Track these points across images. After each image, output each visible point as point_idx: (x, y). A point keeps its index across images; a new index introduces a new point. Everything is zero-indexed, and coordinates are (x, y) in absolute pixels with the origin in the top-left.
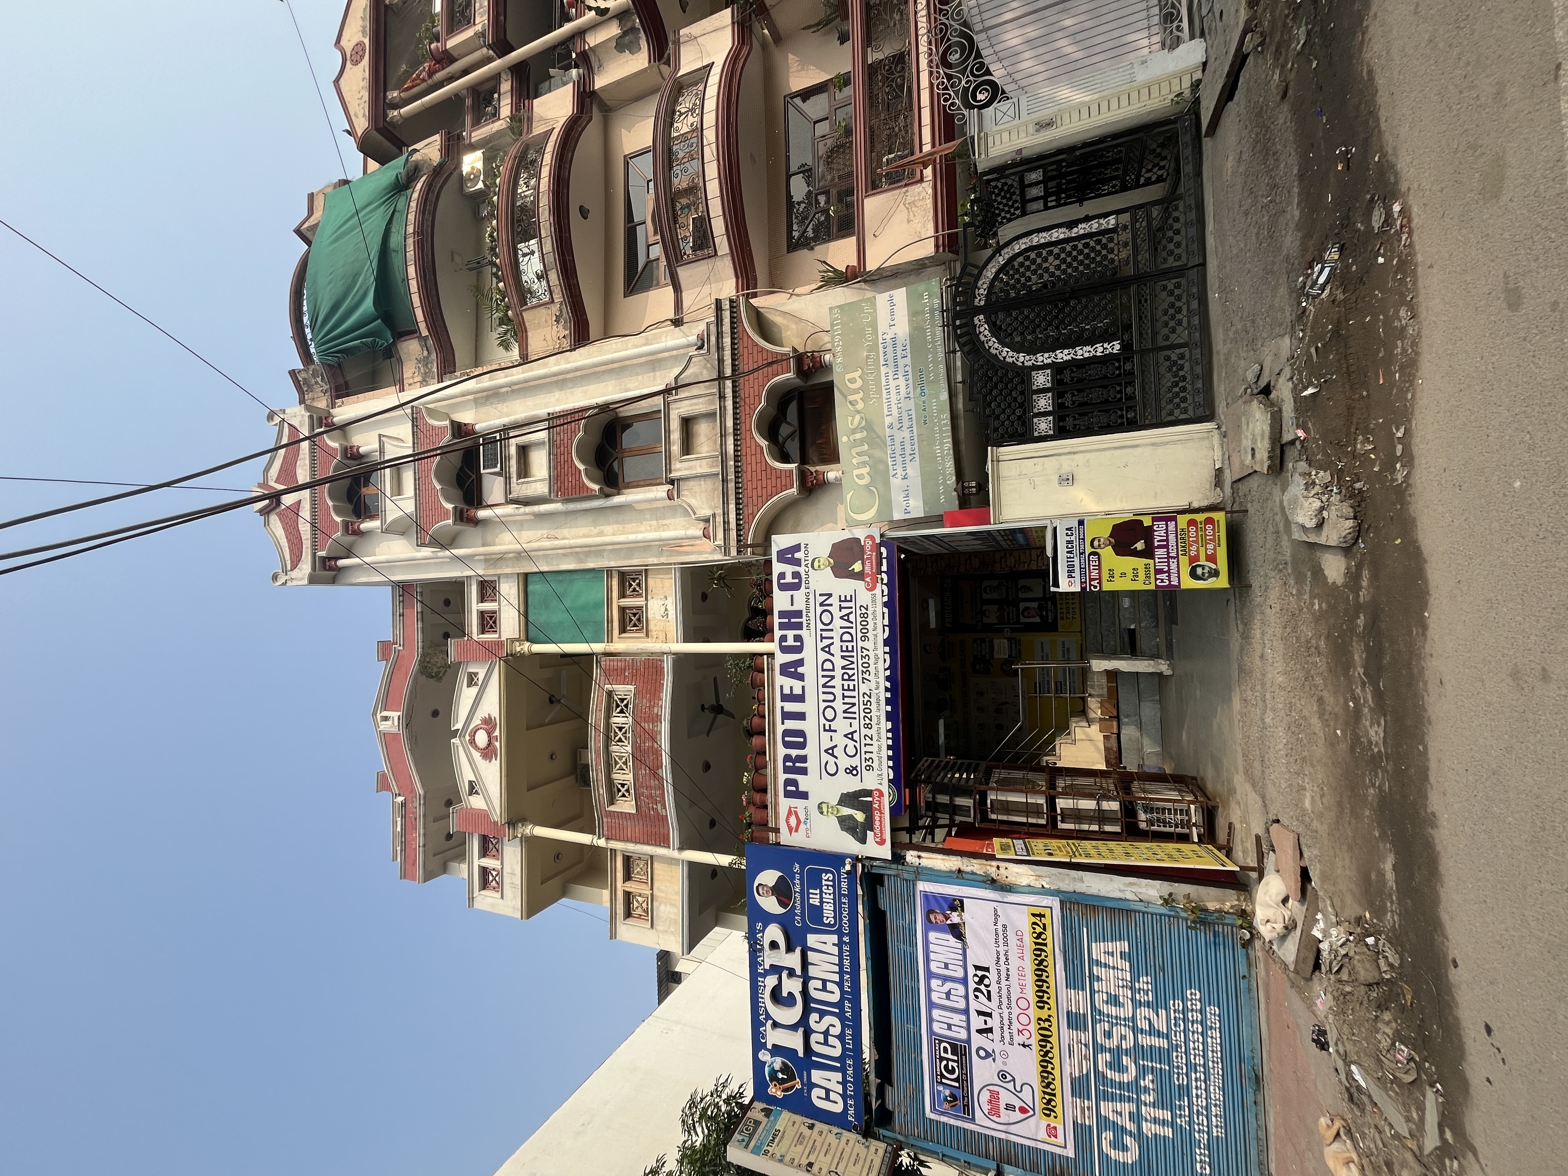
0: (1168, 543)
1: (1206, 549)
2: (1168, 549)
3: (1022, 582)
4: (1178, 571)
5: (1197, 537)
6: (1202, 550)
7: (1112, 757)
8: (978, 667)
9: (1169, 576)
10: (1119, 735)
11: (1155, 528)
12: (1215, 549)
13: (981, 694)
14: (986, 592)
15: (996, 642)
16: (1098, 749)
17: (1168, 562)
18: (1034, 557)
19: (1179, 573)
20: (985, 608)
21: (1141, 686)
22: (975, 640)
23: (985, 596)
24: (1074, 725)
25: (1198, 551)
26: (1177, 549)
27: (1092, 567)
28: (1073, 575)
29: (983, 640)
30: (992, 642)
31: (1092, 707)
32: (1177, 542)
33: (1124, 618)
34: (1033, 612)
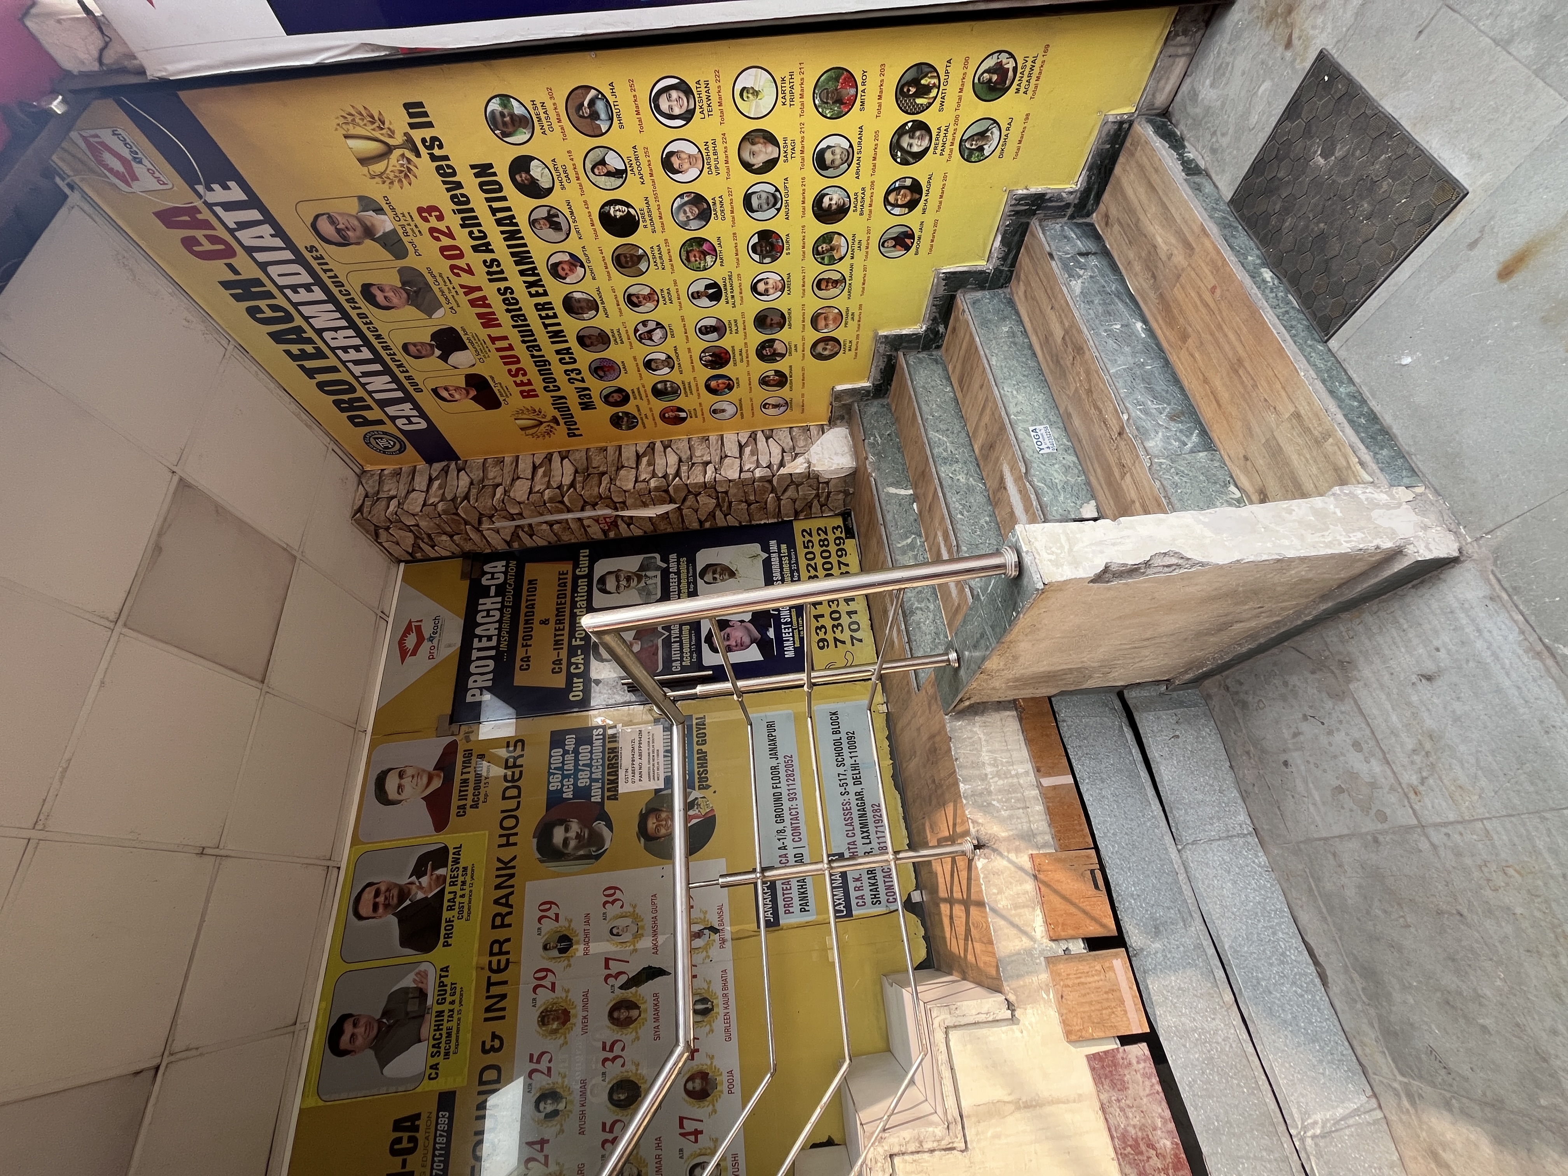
8: (559, 834)
10: (1152, 1038)
33: (1052, 486)
34: (738, 634)
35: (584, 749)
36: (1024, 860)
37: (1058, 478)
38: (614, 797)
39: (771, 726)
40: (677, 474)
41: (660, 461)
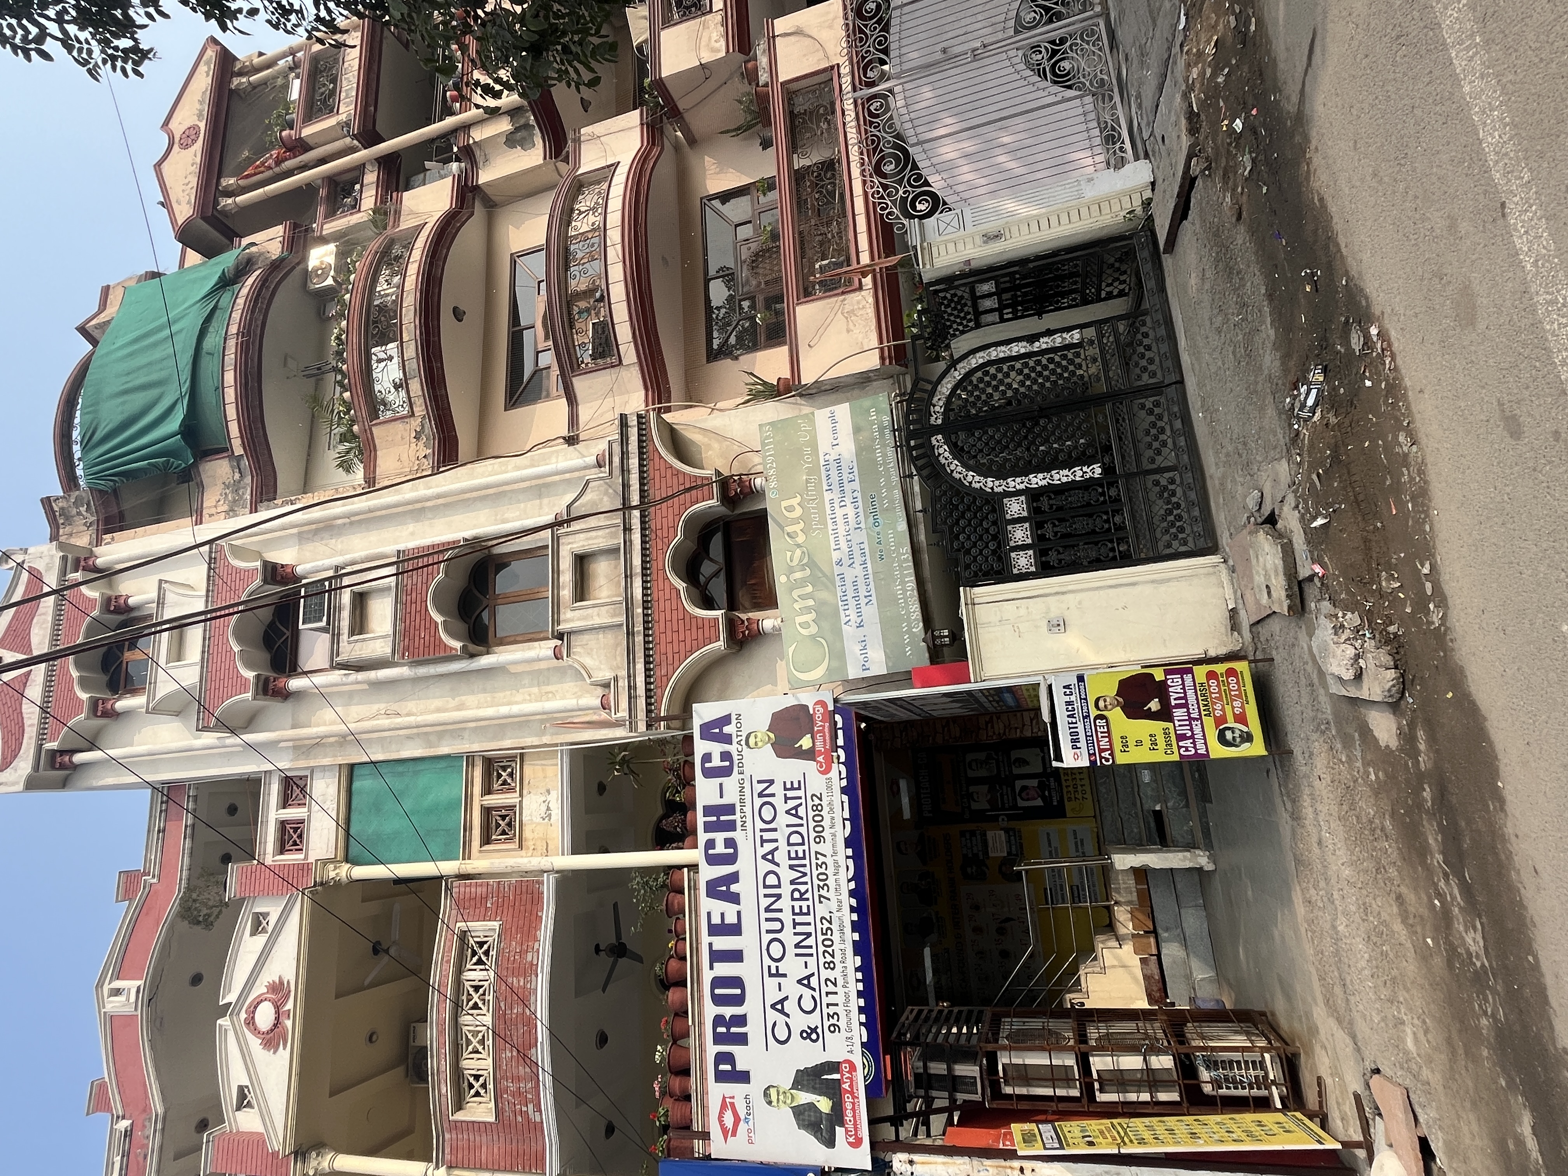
0: (1187, 701)
1: (1233, 708)
2: (1188, 709)
3: (1015, 754)
4: (1204, 735)
5: (1219, 692)
6: (1228, 709)
7: (1155, 988)
8: (969, 870)
9: (1194, 743)
10: (1159, 956)
11: (1169, 682)
12: (1242, 707)
13: (977, 908)
14: (971, 768)
15: (990, 834)
16: (1135, 979)
17: (1190, 725)
18: (1027, 721)
19: (1205, 739)
20: (972, 789)
21: (1179, 887)
22: (963, 834)
23: (971, 774)
24: (1101, 945)
25: (1223, 710)
26: (1199, 708)
27: (1100, 735)
28: (1078, 745)
29: (973, 833)
30: (985, 835)
31: (1121, 919)
32: (1197, 699)
33: (1147, 796)
34: (1032, 793)
35: (974, 838)
36: (1129, 908)
37: (1149, 793)
38: (988, 858)
39: (1048, 834)
40: (1004, 734)
41: (996, 726)
